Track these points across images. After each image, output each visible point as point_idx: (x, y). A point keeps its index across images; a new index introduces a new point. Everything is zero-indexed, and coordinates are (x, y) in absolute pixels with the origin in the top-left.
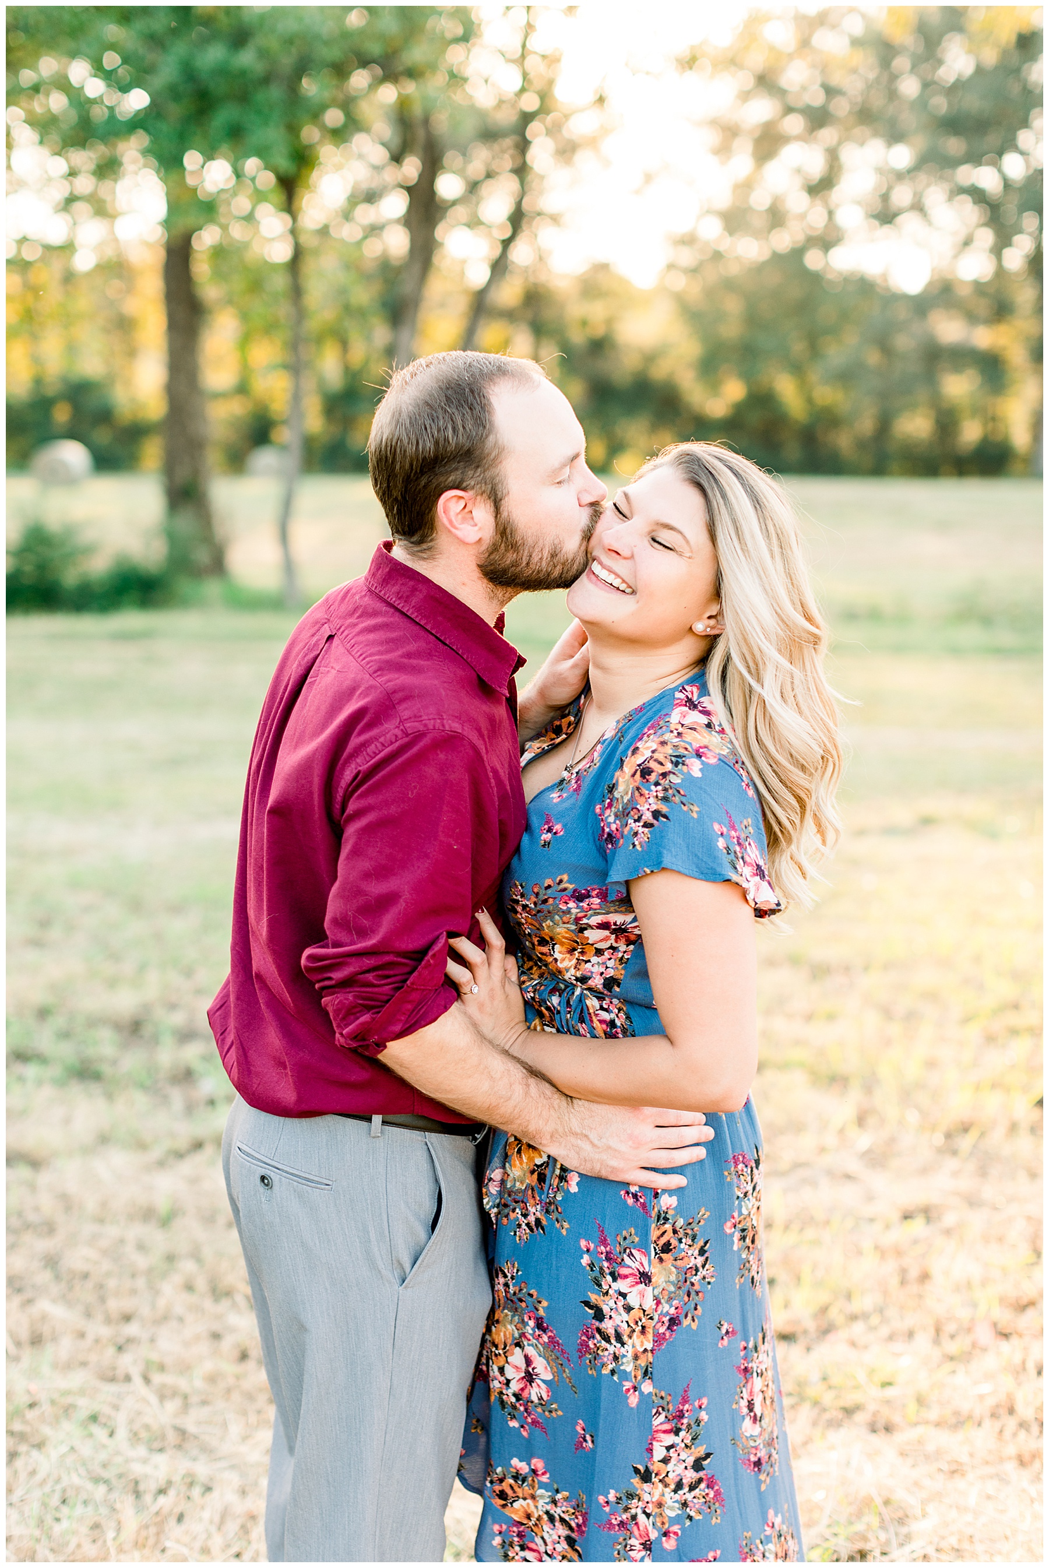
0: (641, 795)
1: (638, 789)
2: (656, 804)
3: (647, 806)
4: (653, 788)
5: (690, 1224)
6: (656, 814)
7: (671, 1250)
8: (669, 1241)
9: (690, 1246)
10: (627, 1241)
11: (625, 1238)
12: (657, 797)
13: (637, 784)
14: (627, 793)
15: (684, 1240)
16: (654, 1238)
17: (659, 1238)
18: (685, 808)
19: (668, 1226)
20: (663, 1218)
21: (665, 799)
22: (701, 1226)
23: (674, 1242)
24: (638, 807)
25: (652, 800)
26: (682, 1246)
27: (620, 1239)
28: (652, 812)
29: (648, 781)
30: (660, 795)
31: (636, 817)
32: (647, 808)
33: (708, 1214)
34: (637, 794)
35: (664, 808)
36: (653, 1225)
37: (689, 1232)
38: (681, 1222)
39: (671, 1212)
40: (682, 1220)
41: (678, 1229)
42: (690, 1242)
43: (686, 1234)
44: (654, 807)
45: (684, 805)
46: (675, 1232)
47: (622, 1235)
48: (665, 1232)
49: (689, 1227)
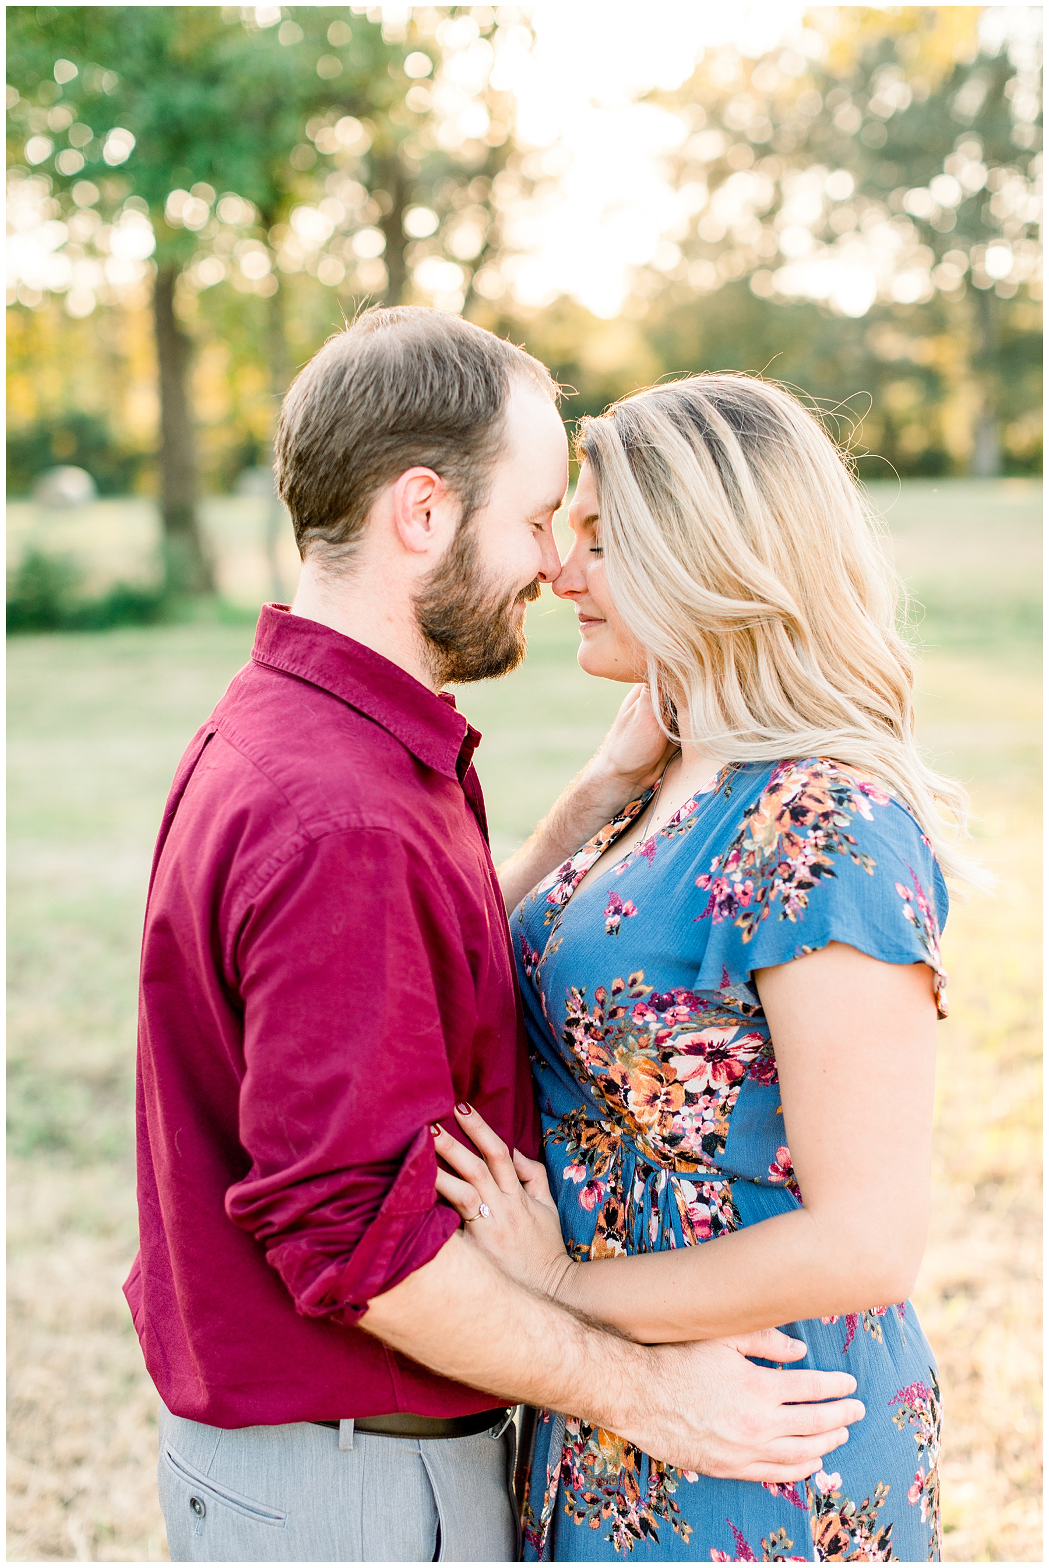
0: (793, 844)
1: (788, 836)
2: (815, 855)
3: (802, 859)
4: (810, 833)
5: (865, 1508)
6: (816, 870)
7: (841, 1548)
8: (836, 1536)
9: (867, 1538)
10: (777, 1548)
11: (774, 1544)
12: (816, 845)
13: (786, 830)
14: (770, 843)
15: (858, 1532)
16: (818, 1537)
17: (823, 1535)
18: (857, 861)
19: (833, 1515)
20: (824, 1504)
21: (828, 848)
22: (880, 1509)
23: (844, 1536)
24: (789, 861)
25: (808, 851)
26: (857, 1540)
27: (767, 1545)
28: (810, 867)
29: (802, 824)
30: (821, 843)
31: (786, 876)
32: (800, 864)
33: (888, 1488)
34: (786, 842)
35: (827, 861)
36: (814, 1518)
37: (865, 1519)
38: (851, 1507)
39: (834, 1495)
40: (853, 1503)
41: (848, 1517)
42: (866, 1533)
43: (861, 1523)
44: (812, 860)
45: (856, 857)
46: (844, 1521)
47: (769, 1539)
48: (830, 1523)
49: (865, 1512)
